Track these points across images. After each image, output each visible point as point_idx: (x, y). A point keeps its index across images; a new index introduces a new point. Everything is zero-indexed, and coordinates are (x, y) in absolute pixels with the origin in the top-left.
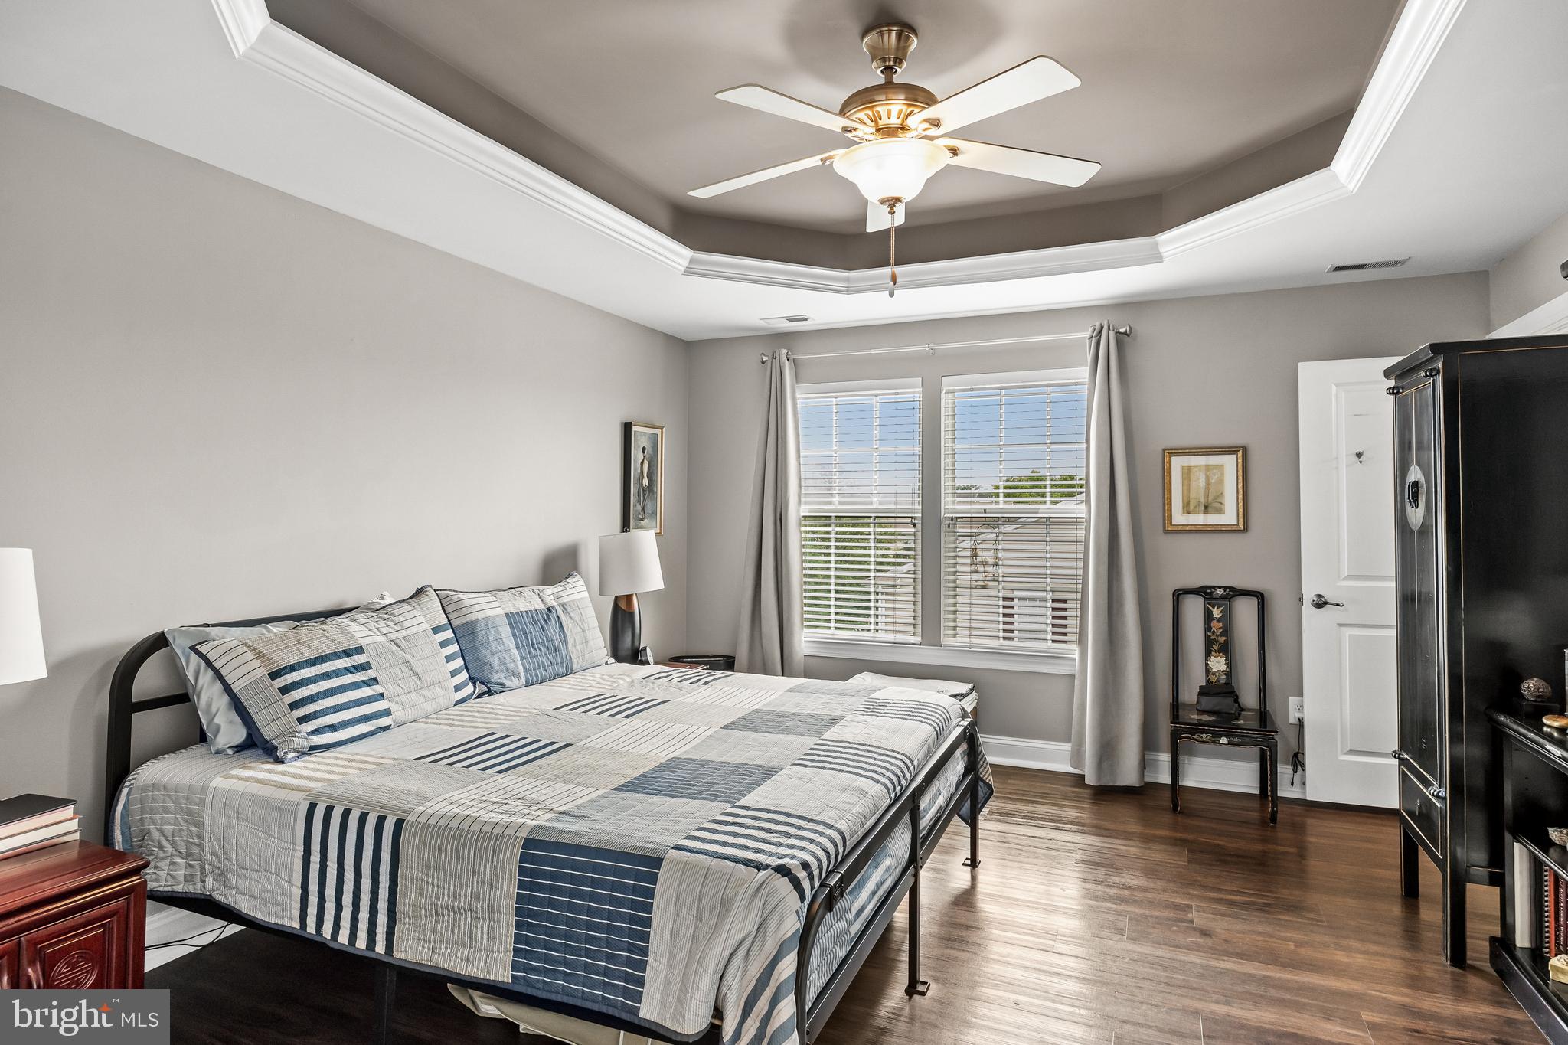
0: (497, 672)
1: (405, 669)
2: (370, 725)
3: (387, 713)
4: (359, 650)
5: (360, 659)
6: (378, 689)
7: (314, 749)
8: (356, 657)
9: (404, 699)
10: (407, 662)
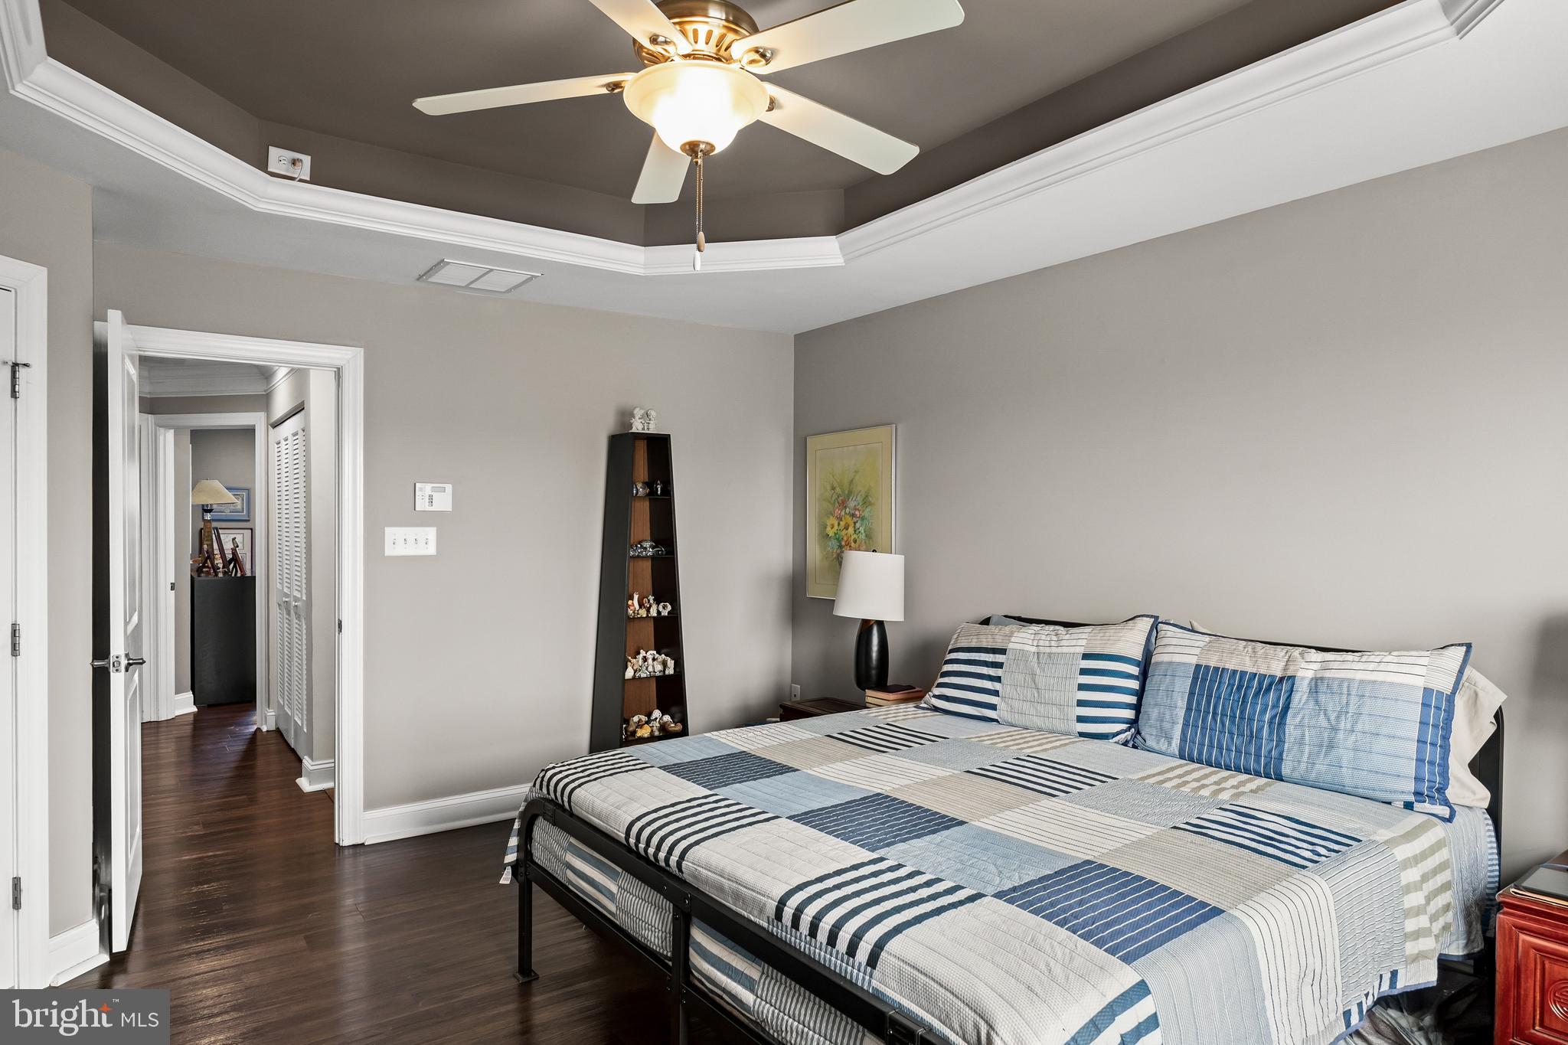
0: (1150, 726)
1: (1029, 678)
2: (977, 711)
3: (993, 707)
4: (1003, 651)
5: (999, 658)
6: (997, 686)
7: (936, 709)
8: (997, 655)
9: (1016, 704)
10: (1034, 675)
